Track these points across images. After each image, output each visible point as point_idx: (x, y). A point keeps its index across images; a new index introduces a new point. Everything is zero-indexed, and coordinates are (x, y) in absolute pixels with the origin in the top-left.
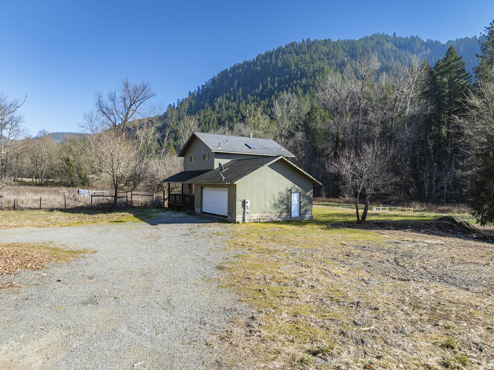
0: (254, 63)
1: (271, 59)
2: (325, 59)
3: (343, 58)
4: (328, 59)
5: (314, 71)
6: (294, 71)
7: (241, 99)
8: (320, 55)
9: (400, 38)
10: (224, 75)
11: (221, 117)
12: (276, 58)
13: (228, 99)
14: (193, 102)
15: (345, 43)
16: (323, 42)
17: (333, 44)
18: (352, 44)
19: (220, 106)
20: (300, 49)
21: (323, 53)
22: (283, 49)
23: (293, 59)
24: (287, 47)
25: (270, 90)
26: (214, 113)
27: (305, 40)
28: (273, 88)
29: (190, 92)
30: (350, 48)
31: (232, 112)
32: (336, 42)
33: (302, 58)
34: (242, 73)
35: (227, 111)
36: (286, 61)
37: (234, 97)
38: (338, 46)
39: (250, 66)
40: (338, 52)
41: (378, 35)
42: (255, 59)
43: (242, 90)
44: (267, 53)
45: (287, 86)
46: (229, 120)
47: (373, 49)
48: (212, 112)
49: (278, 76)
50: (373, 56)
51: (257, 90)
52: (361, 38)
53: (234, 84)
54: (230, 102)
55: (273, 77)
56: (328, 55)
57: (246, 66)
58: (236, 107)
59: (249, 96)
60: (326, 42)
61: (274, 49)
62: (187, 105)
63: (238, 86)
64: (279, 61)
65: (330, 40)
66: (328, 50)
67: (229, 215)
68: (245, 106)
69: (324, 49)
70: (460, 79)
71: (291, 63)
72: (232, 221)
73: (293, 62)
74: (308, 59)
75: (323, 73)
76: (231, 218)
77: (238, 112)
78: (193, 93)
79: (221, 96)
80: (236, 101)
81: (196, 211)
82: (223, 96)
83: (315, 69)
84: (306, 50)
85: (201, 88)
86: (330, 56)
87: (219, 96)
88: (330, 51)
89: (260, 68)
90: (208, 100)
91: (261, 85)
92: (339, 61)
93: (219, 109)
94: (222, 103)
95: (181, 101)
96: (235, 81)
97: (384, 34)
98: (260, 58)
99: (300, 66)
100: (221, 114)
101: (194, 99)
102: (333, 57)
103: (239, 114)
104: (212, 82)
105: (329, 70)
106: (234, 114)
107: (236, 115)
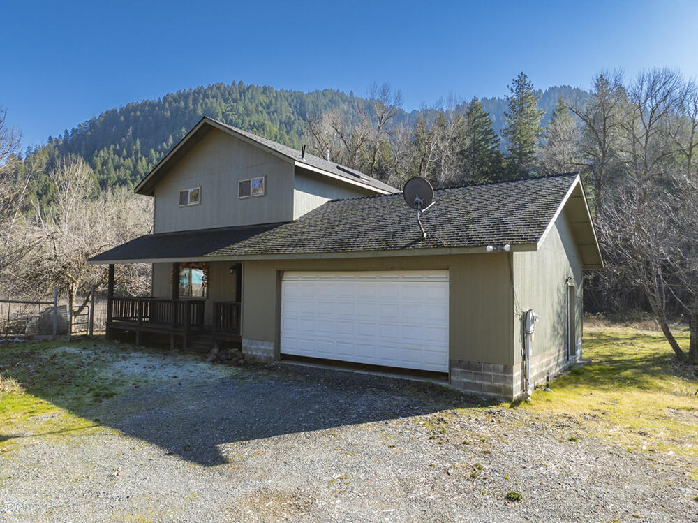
0: (160, 105)
1: (186, 103)
2: (264, 112)
3: (288, 114)
4: (269, 114)
7: (139, 155)
8: (257, 106)
9: (359, 99)
10: (111, 117)
11: (107, 180)
12: (195, 102)
13: (118, 153)
14: (56, 152)
15: (291, 96)
16: (262, 90)
17: (275, 95)
18: (299, 98)
19: (105, 163)
20: (229, 94)
21: (261, 104)
22: (205, 91)
23: (219, 107)
24: (211, 88)
26: (95, 173)
29: (50, 138)
30: (297, 102)
31: (125, 174)
32: (279, 92)
33: (232, 106)
34: (141, 118)
35: (116, 170)
36: (209, 108)
37: (127, 151)
38: (281, 98)
39: (154, 109)
40: (281, 105)
41: (331, 91)
42: (161, 100)
43: (141, 142)
44: (179, 94)
46: (120, 185)
47: (326, 108)
48: (92, 170)
50: (326, 117)
51: (165, 144)
53: (128, 132)
54: (122, 159)
56: (268, 107)
57: (147, 108)
58: (132, 167)
59: (152, 151)
60: (266, 90)
61: (190, 90)
62: (45, 157)
63: (135, 136)
64: (199, 106)
65: (270, 89)
66: (268, 101)
67: (457, 366)
68: (145, 167)
69: (263, 98)
70: (487, 141)
71: (217, 111)
72: (482, 395)
73: (219, 111)
74: (241, 108)
75: (264, 130)
76: (478, 382)
77: (135, 173)
78: (57, 141)
79: (105, 148)
80: (131, 157)
81: (250, 353)
82: (108, 149)
83: (252, 123)
84: (239, 96)
85: (70, 134)
86: (272, 110)
87: (102, 148)
88: (271, 102)
89: (169, 114)
90: (83, 152)
91: (171, 137)
92: (283, 118)
93: (102, 167)
94: (108, 158)
95: (33, 150)
96: (129, 127)
97: (338, 90)
98: (170, 99)
99: (231, 117)
100: (107, 174)
101: (59, 150)
102: (276, 111)
103: (138, 177)
104: (90, 126)
105: (272, 128)
106: (129, 177)
107: (133, 177)
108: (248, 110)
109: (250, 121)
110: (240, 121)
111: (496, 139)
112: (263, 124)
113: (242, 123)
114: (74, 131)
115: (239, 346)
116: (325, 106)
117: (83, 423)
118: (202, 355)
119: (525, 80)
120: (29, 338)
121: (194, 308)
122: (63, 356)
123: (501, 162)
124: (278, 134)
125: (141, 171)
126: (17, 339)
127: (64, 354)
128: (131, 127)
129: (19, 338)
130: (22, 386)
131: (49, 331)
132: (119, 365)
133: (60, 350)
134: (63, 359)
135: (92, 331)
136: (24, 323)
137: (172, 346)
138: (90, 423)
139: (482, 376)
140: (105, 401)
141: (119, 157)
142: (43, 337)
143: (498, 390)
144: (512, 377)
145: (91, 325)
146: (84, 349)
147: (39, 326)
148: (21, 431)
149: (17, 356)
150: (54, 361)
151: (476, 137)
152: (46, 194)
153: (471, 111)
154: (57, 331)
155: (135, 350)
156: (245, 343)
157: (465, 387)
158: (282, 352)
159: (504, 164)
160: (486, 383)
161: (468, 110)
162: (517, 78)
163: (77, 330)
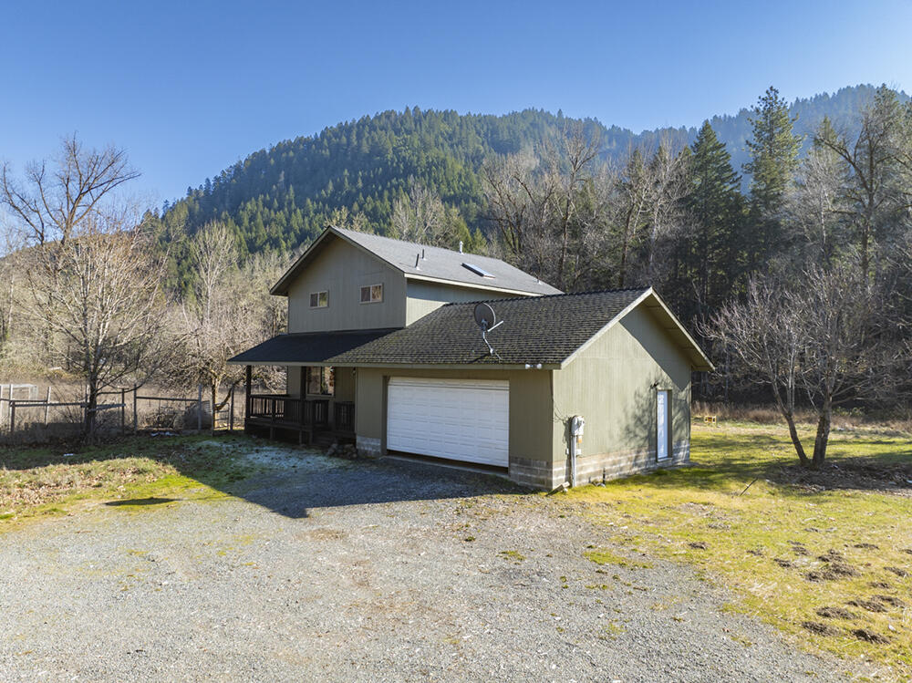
0: (317, 142)
1: (348, 138)
2: (446, 145)
3: (477, 145)
4: (452, 146)
5: (430, 165)
6: (392, 163)
7: (293, 206)
8: (437, 137)
9: (570, 120)
10: (259, 160)
11: (256, 238)
12: (359, 137)
13: (268, 205)
14: (197, 207)
15: (479, 121)
16: (443, 116)
17: (459, 121)
18: (491, 124)
19: (252, 218)
20: (402, 123)
21: (442, 134)
22: (372, 122)
23: (389, 141)
24: (378, 118)
25: (349, 193)
26: (241, 230)
27: (411, 109)
28: (354, 190)
29: (190, 189)
30: (488, 129)
31: (276, 231)
32: (465, 118)
33: (406, 139)
34: (295, 160)
35: (265, 227)
36: (377, 143)
37: (279, 203)
38: (467, 125)
39: (309, 147)
40: (467, 134)
41: (533, 111)
42: (319, 136)
43: (294, 190)
44: (340, 126)
45: (380, 188)
46: (271, 245)
47: (526, 135)
48: (238, 227)
49: (363, 169)
50: (526, 146)
51: (323, 192)
52: (506, 114)
53: (279, 178)
54: (272, 212)
55: (354, 171)
56: (451, 138)
57: (301, 147)
58: (284, 222)
59: (309, 201)
60: (448, 116)
61: (354, 121)
62: (184, 214)
63: (287, 183)
64: (364, 142)
65: (453, 113)
66: (450, 130)
67: (516, 462)
68: (301, 221)
69: (444, 127)
70: (723, 181)
71: (386, 147)
72: (532, 487)
73: (389, 146)
74: (416, 142)
75: (444, 168)
76: (529, 475)
77: (288, 230)
78: (197, 192)
79: (253, 199)
80: (283, 209)
81: (362, 448)
82: (257, 200)
83: (431, 160)
84: (413, 126)
85: (212, 183)
86: (455, 141)
87: (250, 199)
88: (454, 132)
89: (328, 153)
90: (227, 205)
91: (331, 182)
92: (470, 151)
93: (250, 223)
94: (257, 212)
95: (171, 205)
96: (281, 172)
97: (542, 110)
98: (329, 134)
99: (403, 153)
100: (256, 232)
101: (199, 203)
102: (460, 142)
103: (292, 234)
104: (235, 172)
105: (455, 165)
106: (281, 234)
107: (286, 235)
108: (425, 144)
109: (427, 158)
110: (416, 158)
111: (735, 178)
112: (444, 161)
113: (418, 161)
114: (217, 179)
115: (354, 442)
116: (525, 132)
117: (220, 494)
118: (323, 450)
119: (776, 98)
120: (178, 432)
121: (319, 407)
122: (207, 448)
123: (741, 208)
124: (463, 173)
125: (296, 227)
126: (168, 433)
127: (208, 447)
128: (283, 172)
129: (170, 432)
130: (178, 470)
131: (195, 426)
132: (251, 457)
133: (205, 443)
134: (207, 450)
135: (231, 427)
136: (171, 417)
137: (300, 442)
138: (225, 495)
139: (531, 470)
140: (237, 482)
141: (270, 210)
142: (189, 432)
143: (542, 482)
144: (551, 472)
145: (232, 419)
146: (225, 442)
147: (186, 421)
148: (180, 497)
149: (170, 448)
150: (200, 452)
151: (708, 176)
152: (186, 258)
153: (701, 142)
154: (202, 425)
155: (268, 445)
156: (359, 439)
157: (520, 480)
158: (388, 448)
159: (746, 211)
160: (534, 476)
161: (697, 141)
162: (765, 95)
163: (220, 425)
